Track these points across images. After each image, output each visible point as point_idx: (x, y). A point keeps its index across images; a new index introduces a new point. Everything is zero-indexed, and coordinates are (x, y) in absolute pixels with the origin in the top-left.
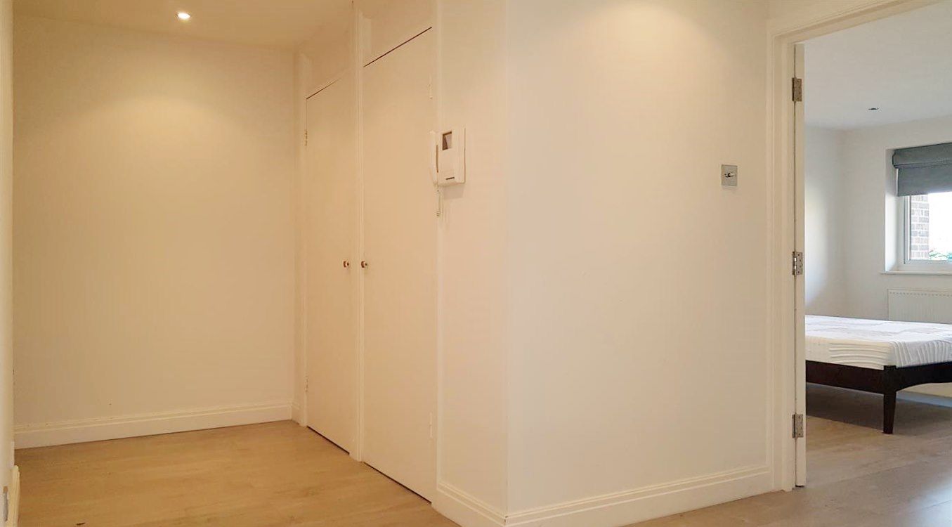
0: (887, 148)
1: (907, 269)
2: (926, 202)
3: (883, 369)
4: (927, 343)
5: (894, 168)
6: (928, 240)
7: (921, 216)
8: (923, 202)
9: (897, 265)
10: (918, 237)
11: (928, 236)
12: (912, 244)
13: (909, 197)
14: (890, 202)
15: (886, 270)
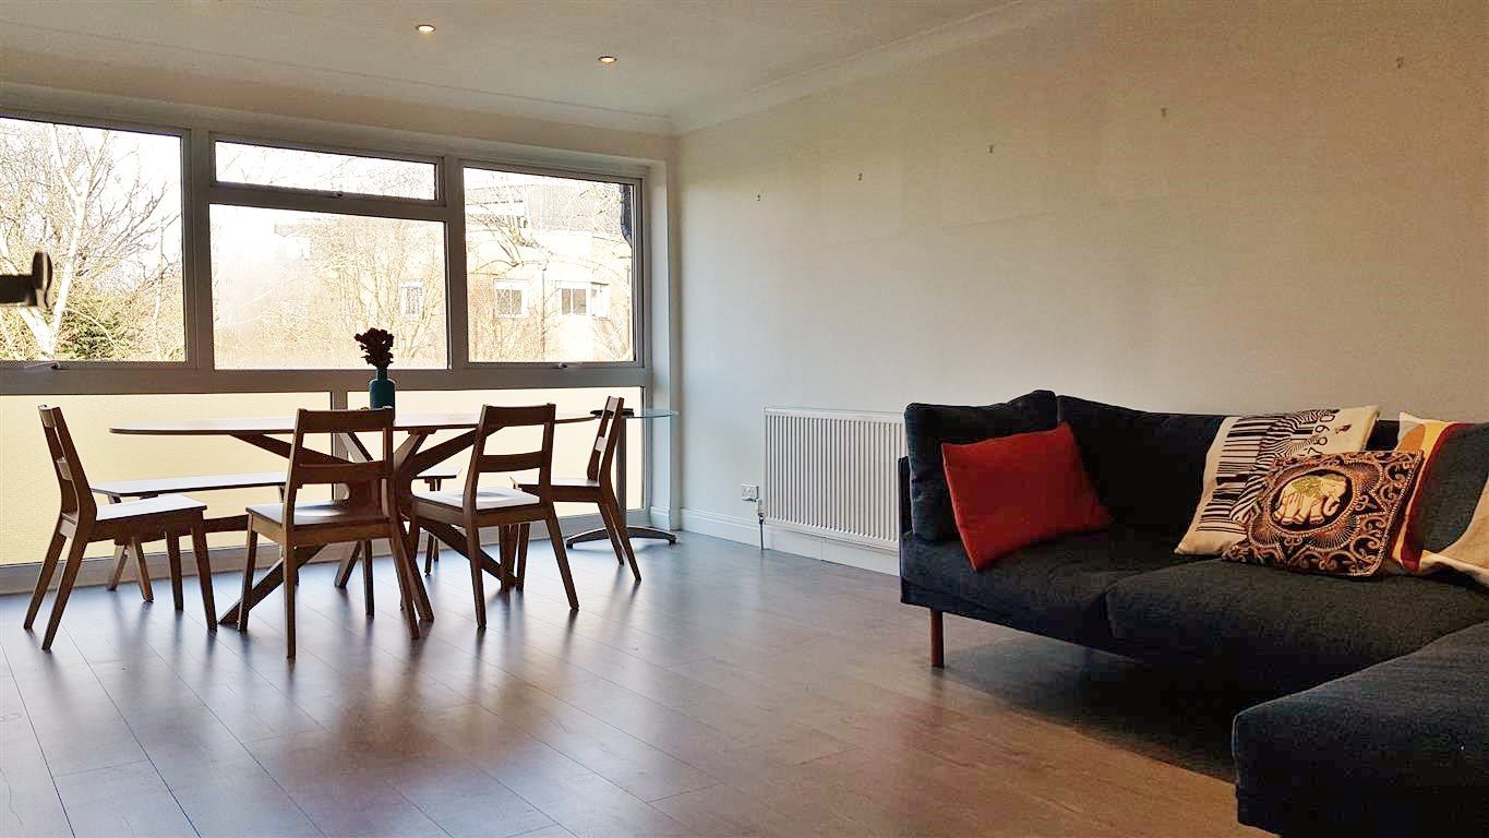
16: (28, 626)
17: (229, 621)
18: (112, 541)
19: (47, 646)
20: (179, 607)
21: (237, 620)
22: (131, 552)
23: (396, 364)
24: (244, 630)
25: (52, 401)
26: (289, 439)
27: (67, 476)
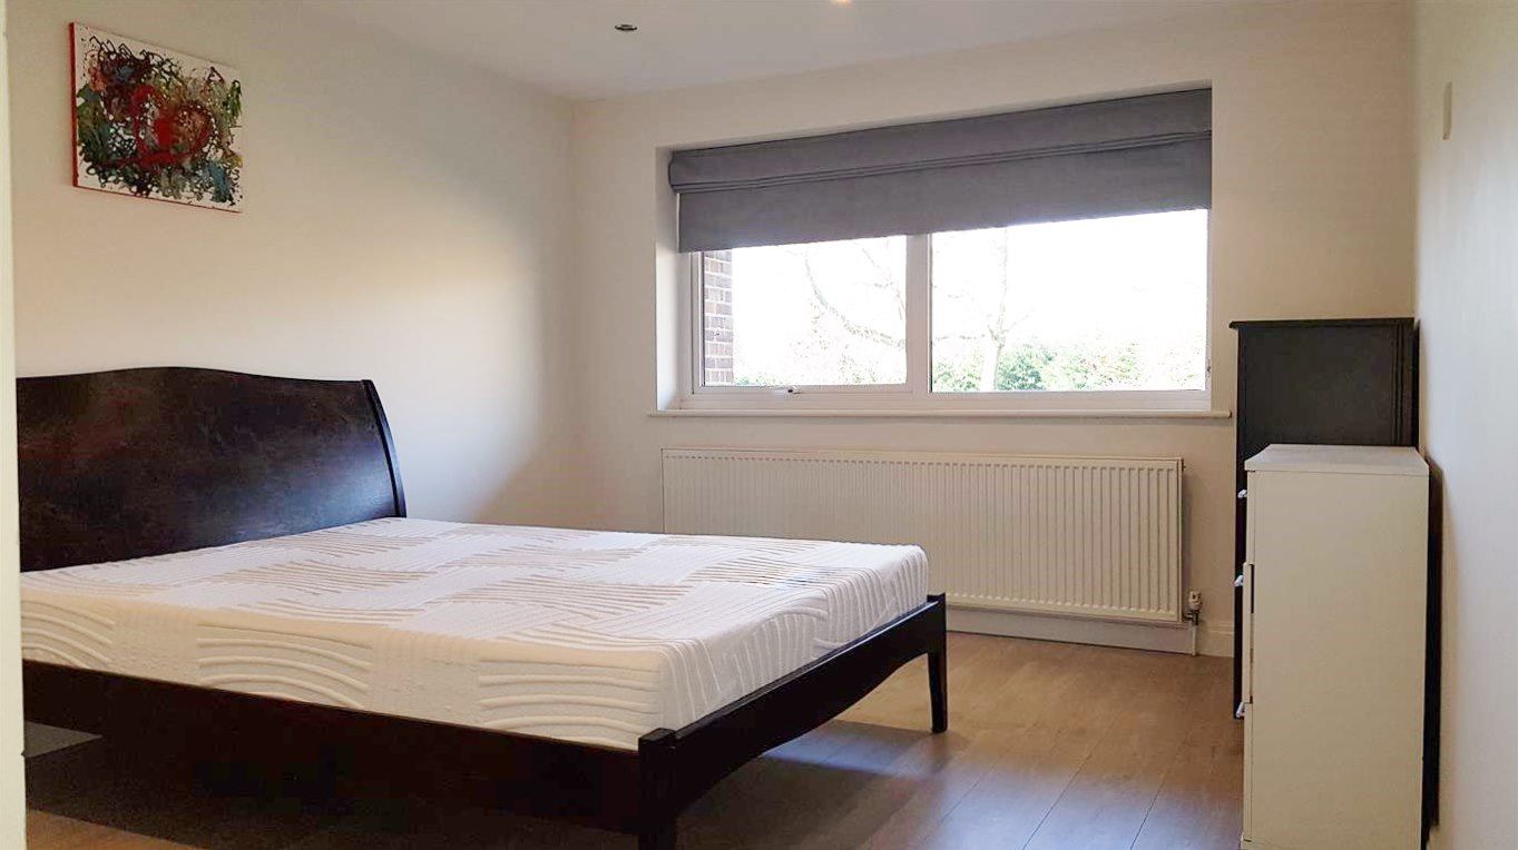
0: (655, 145)
1: (699, 406)
2: (727, 276)
3: (635, 747)
4: (758, 628)
5: (671, 191)
6: (731, 349)
7: (720, 302)
8: (723, 275)
9: (679, 399)
10: (715, 342)
11: (731, 341)
12: (707, 356)
13: (699, 253)
14: (665, 264)
15: (659, 409)
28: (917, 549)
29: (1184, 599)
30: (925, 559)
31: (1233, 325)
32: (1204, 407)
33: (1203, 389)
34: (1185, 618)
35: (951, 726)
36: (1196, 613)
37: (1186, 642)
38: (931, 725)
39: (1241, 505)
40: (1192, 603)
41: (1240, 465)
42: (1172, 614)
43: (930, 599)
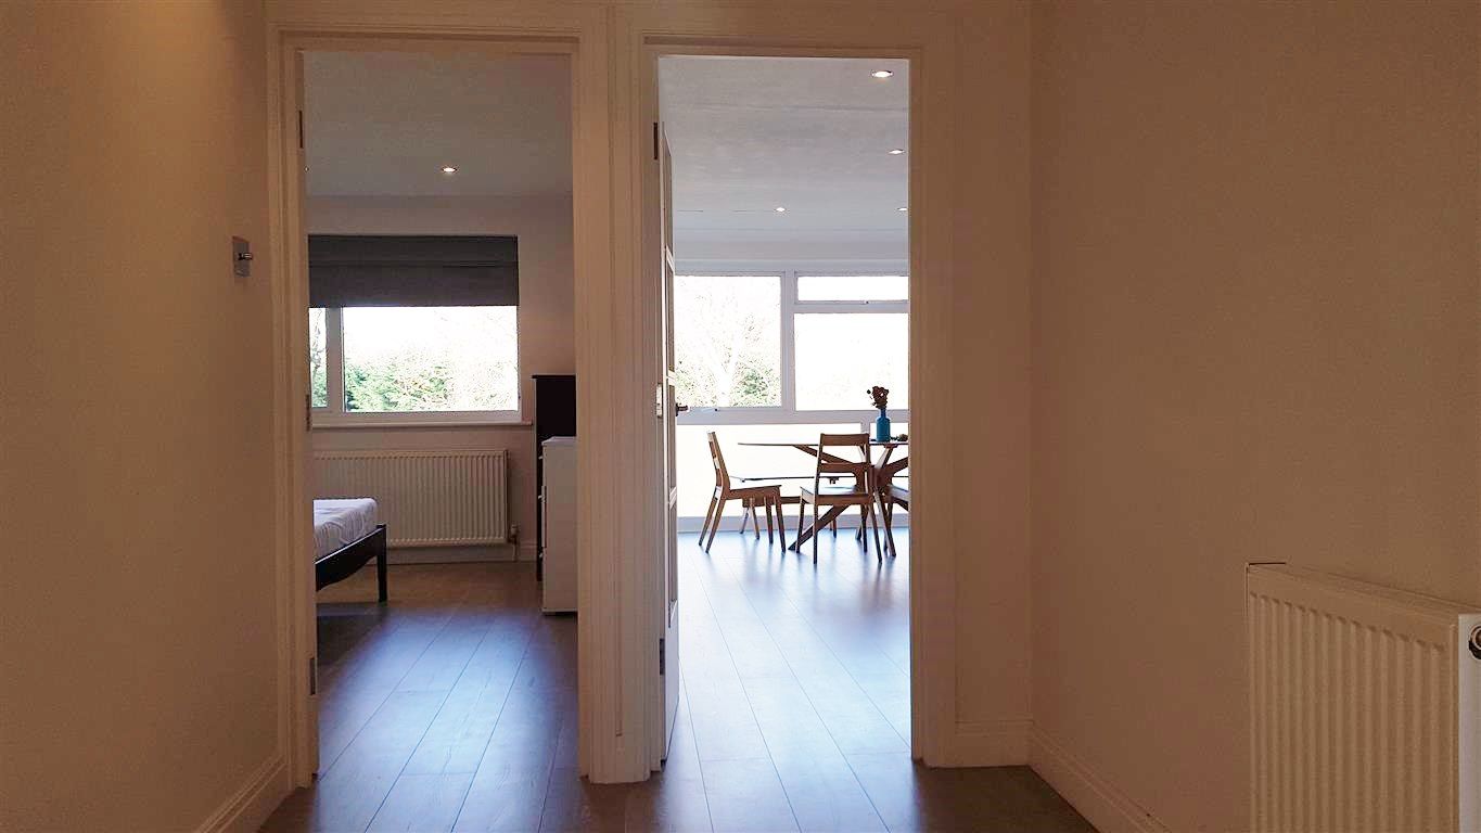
16: (700, 544)
17: (792, 548)
18: (741, 501)
19: (707, 552)
20: (771, 542)
21: (795, 548)
22: (750, 511)
23: (889, 406)
24: (798, 552)
25: (711, 428)
26: (817, 448)
27: (718, 467)
28: (370, 500)
29: (509, 532)
30: (375, 505)
31: (534, 377)
32: (517, 420)
33: (516, 409)
34: (509, 541)
35: (389, 598)
36: (515, 536)
37: (510, 554)
38: (378, 597)
39: (540, 463)
40: (513, 531)
41: (539, 444)
42: (502, 539)
43: (378, 527)
